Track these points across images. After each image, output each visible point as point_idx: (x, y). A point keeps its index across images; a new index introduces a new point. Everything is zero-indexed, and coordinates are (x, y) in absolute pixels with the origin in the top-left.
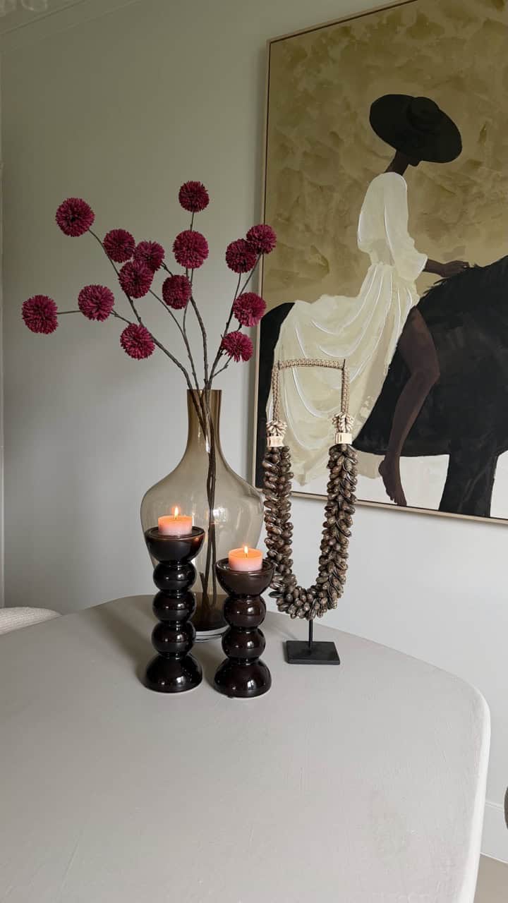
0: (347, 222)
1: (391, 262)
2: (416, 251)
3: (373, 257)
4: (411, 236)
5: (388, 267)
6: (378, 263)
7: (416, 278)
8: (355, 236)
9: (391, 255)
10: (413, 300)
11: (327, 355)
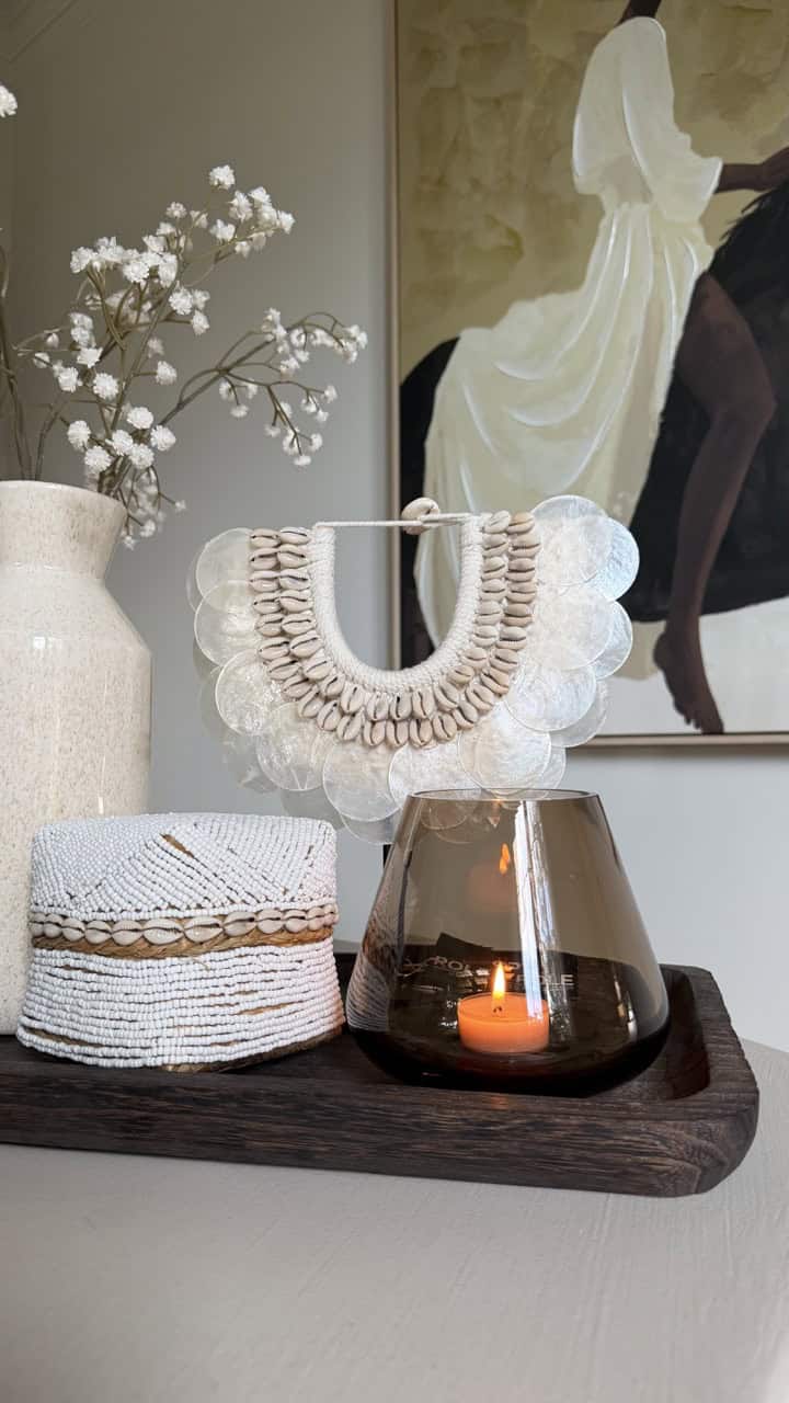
0: (552, 146)
1: (646, 195)
2: (697, 157)
3: (608, 198)
4: (681, 130)
5: (641, 208)
6: (619, 206)
7: (700, 211)
8: (569, 169)
9: (644, 183)
10: (700, 259)
11: (528, 426)
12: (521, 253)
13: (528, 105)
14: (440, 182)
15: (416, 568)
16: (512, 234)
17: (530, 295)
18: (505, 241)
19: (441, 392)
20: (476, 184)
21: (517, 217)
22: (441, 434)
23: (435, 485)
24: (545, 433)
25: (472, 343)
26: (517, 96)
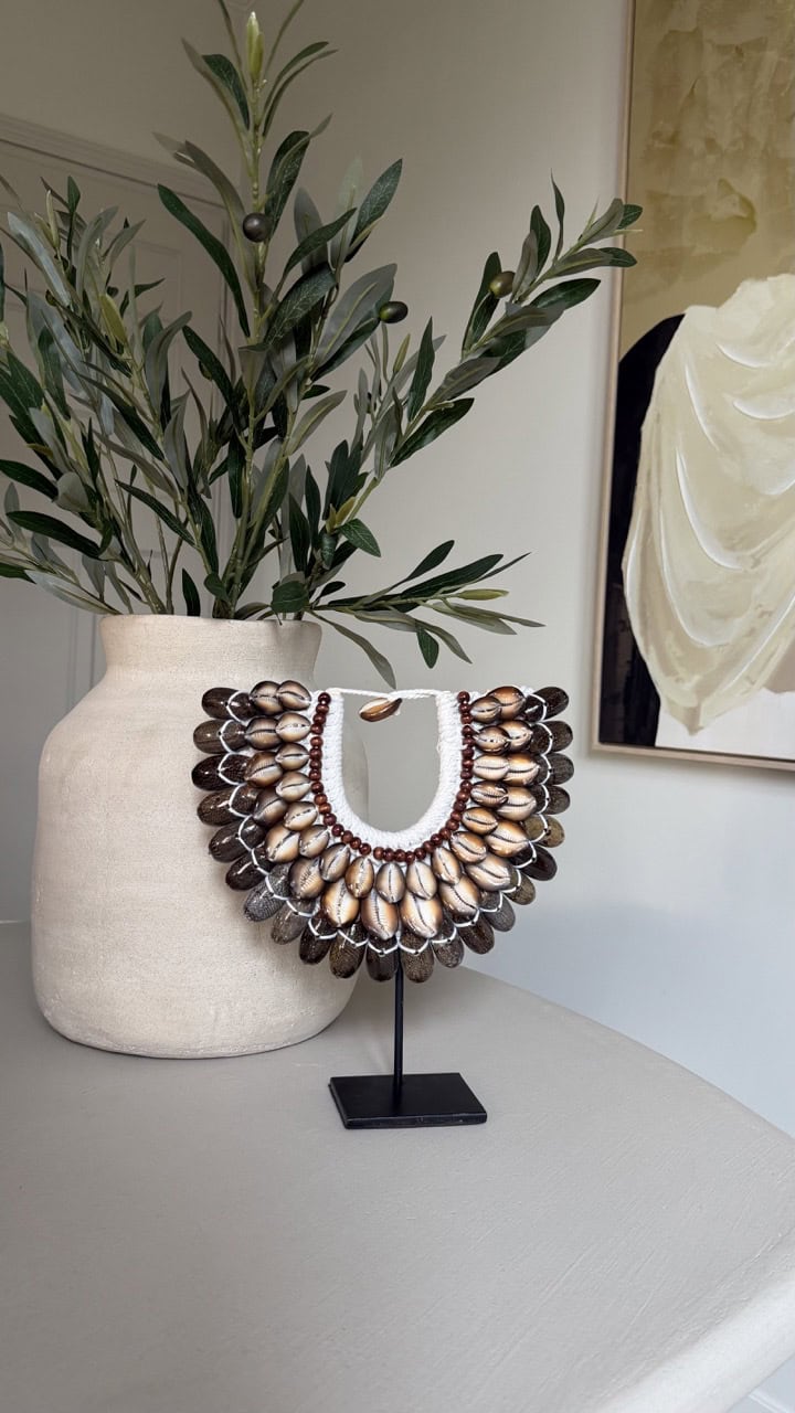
11: (752, 418)
12: (754, 224)
13: (771, 56)
14: (673, 140)
15: (624, 559)
16: (746, 204)
17: (761, 275)
18: (738, 211)
19: (661, 372)
20: (711, 144)
21: (751, 185)
22: (659, 416)
23: (649, 474)
24: (768, 427)
25: (698, 324)
26: (760, 45)
